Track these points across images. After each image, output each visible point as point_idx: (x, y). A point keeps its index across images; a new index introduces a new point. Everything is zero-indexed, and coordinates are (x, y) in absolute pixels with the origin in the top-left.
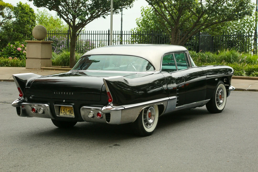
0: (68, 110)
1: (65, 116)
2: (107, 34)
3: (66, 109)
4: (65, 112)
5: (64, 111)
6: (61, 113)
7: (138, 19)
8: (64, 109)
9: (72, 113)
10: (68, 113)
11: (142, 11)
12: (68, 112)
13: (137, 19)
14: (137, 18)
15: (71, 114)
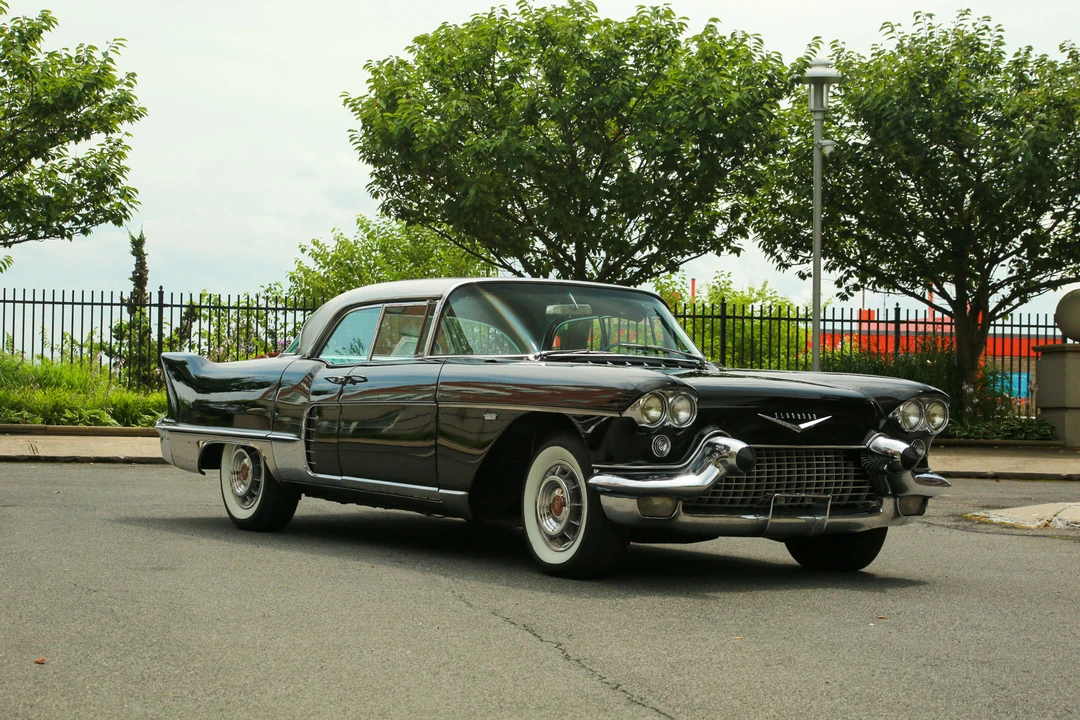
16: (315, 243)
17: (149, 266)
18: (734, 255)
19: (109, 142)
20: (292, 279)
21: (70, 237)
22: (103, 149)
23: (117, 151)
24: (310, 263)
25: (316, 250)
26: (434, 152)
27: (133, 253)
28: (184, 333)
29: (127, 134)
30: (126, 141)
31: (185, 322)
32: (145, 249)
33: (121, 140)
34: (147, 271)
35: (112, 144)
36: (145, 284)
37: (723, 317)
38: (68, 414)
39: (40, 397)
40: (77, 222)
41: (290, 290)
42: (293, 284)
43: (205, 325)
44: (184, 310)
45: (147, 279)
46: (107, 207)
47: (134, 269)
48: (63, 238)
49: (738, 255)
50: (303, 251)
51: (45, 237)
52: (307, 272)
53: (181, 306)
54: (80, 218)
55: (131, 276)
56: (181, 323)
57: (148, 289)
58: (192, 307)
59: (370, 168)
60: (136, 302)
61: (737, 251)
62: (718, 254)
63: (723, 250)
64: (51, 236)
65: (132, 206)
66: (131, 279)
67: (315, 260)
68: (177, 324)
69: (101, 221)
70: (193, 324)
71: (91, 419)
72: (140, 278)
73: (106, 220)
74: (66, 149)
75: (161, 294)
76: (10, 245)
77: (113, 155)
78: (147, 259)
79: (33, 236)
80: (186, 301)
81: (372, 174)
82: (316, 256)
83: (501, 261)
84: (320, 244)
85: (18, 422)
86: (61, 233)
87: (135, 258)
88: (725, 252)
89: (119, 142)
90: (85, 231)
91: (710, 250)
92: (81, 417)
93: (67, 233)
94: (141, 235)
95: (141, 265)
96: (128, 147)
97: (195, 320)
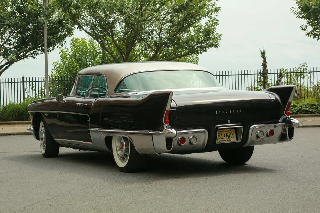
2: (21, 82)
7: (56, 63)
11: (60, 52)
13: (53, 64)
14: (54, 62)
15: (230, 139)
19: (211, 19)
21: (201, 53)
22: (210, 22)
23: (215, 22)
29: (217, 16)
30: (217, 18)
31: (279, 79)
32: (266, 55)
33: (214, 18)
34: (267, 63)
35: (212, 20)
43: (286, 79)
44: (278, 74)
45: (267, 65)
47: (262, 62)
51: (192, 54)
53: (277, 73)
55: (262, 64)
56: (278, 79)
57: (267, 68)
58: (281, 73)
60: (264, 73)
65: (218, 41)
70: (282, 79)
72: (265, 66)
73: (212, 47)
74: (200, 23)
78: (267, 60)
80: (279, 72)
89: (214, 19)
93: (199, 52)
94: (264, 51)
95: (265, 61)
96: (217, 20)
97: (282, 78)
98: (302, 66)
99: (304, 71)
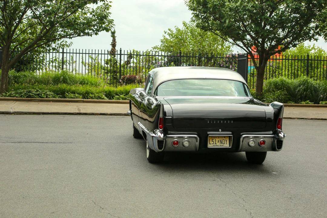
0: (218, 141)
1: (216, 146)
3: (215, 140)
4: (215, 143)
5: (212, 141)
6: (210, 144)
8: (212, 140)
9: (224, 143)
10: (218, 144)
12: (218, 142)
15: (223, 145)
16: (169, 30)
17: (117, 41)
18: (315, 41)
20: (162, 41)
21: (91, 35)
23: (107, 7)
24: (168, 37)
25: (170, 32)
26: (215, 8)
27: (112, 36)
28: (128, 62)
31: (128, 59)
32: (116, 35)
34: (116, 42)
35: (105, 5)
36: (115, 46)
37: (308, 60)
38: (91, 95)
39: (81, 88)
40: (94, 31)
41: (161, 45)
42: (162, 43)
43: (135, 60)
44: (128, 55)
45: (116, 45)
46: (103, 26)
47: (112, 41)
48: (89, 36)
49: (317, 41)
50: (165, 33)
51: (83, 35)
52: (167, 40)
54: (95, 30)
55: (111, 44)
57: (116, 48)
58: (131, 55)
59: (192, 12)
60: (113, 53)
61: (316, 40)
62: (310, 41)
63: (311, 39)
64: (85, 35)
65: (112, 26)
66: (111, 45)
67: (169, 36)
68: (126, 60)
69: (102, 31)
70: (131, 60)
71: (98, 97)
72: (114, 45)
73: (103, 30)
75: (121, 50)
76: (71, 38)
77: (105, 9)
78: (116, 38)
79: (79, 35)
80: (129, 53)
81: (192, 14)
82: (169, 34)
83: (236, 43)
84: (171, 30)
85: (74, 98)
86: (88, 34)
87: (112, 38)
88: (312, 40)
89: (108, 4)
90: (96, 34)
91: (307, 39)
92: (95, 96)
93: (90, 34)
94: (114, 30)
95: (114, 40)
96: (110, 6)
97: (132, 58)
98: (154, 49)
99: (156, 55)
